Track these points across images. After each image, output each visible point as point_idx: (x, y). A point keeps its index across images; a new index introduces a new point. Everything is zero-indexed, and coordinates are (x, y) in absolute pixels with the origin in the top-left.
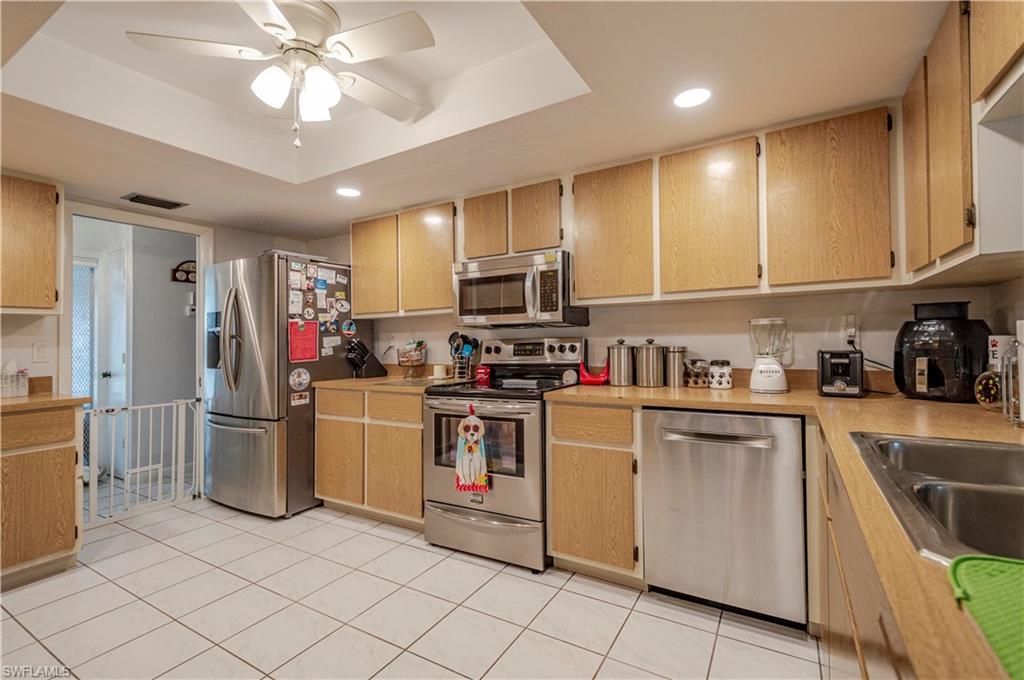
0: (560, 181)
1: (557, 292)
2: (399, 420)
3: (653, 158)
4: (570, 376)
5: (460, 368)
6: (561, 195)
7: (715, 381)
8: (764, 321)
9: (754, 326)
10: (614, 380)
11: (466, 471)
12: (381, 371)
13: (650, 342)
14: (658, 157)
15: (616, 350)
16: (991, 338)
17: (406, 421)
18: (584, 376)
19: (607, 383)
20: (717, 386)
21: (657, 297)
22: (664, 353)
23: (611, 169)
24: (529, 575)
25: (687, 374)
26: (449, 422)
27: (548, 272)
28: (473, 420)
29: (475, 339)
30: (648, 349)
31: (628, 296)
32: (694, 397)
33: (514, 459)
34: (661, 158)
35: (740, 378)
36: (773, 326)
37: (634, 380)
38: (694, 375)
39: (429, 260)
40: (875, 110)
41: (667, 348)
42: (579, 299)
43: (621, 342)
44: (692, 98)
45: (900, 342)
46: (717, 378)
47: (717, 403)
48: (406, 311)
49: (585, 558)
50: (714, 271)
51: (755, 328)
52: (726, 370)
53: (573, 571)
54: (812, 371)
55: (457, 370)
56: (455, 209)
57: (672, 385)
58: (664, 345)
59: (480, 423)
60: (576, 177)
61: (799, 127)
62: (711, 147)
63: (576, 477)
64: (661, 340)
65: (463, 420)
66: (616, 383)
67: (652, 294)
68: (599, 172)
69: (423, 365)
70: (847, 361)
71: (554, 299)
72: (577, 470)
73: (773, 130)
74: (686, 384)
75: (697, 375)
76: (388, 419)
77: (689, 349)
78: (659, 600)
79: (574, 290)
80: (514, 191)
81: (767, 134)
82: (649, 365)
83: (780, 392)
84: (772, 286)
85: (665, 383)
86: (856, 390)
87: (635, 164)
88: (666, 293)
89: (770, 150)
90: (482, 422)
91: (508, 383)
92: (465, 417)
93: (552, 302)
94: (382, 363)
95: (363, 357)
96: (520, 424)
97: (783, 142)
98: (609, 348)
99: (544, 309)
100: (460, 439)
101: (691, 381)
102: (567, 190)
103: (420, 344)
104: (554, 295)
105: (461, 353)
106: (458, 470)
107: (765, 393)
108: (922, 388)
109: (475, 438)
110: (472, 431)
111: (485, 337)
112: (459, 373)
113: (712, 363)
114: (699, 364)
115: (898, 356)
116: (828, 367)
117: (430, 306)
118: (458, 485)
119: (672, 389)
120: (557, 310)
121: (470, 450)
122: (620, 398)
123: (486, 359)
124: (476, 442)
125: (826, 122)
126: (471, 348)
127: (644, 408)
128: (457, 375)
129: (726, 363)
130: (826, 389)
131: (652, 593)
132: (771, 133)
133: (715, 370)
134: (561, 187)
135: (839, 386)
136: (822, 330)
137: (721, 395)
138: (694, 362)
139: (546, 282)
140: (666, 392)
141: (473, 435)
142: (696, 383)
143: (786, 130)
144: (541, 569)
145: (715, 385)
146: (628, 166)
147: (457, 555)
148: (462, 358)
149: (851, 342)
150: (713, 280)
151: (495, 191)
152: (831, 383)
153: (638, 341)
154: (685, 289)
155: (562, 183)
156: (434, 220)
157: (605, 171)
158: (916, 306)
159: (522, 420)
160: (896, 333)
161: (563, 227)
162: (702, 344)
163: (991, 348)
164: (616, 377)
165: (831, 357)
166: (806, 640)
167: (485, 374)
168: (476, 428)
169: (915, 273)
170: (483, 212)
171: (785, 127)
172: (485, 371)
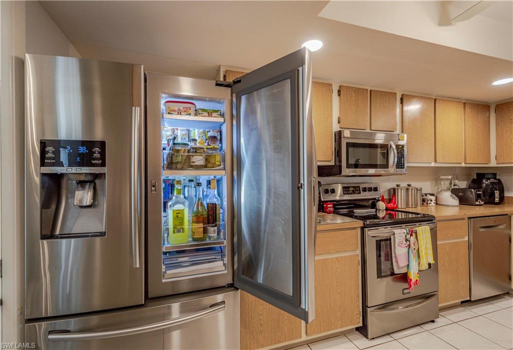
0: (395, 94)
1: (404, 158)
2: (338, 252)
7: (432, 203)
13: (409, 186)
14: (434, 98)
21: (433, 165)
23: (419, 97)
25: (423, 200)
27: (400, 146)
40: (488, 105)
41: (417, 188)
43: (398, 186)
57: (419, 206)
68: (414, 96)
70: (481, 193)
71: (403, 162)
74: (423, 205)
76: (329, 253)
80: (371, 91)
82: (412, 197)
84: (465, 163)
86: (483, 203)
87: (428, 98)
88: (438, 163)
98: (394, 189)
99: (398, 167)
101: (425, 203)
116: (476, 195)
120: (404, 168)
123: (326, 197)
127: (469, 218)
130: (477, 203)
133: (432, 198)
134: (396, 97)
135: (480, 202)
138: (426, 194)
146: (425, 98)
150: (452, 159)
151: (363, 87)
152: (478, 201)
157: (417, 96)
165: (476, 191)
169: (498, 164)
170: (354, 98)
171: (470, 102)
172: (331, 206)
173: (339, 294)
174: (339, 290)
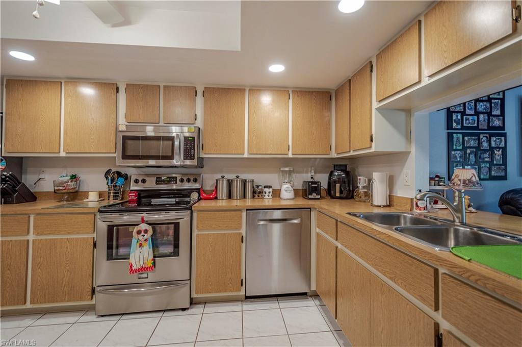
0: (195, 88)
1: (194, 149)
2: (69, 233)
3: (246, 88)
4: (195, 196)
5: (114, 193)
6: (196, 96)
7: (266, 195)
8: (287, 169)
9: (282, 171)
10: (220, 196)
11: (137, 260)
12: (31, 197)
13: (238, 177)
14: (248, 89)
15: (221, 181)
16: (359, 177)
17: (77, 233)
18: (202, 196)
19: (216, 198)
20: (268, 197)
21: (246, 155)
22: (244, 182)
23: (225, 89)
24: (181, 313)
25: (254, 192)
26: (118, 230)
27: (189, 137)
28: (143, 226)
29: (126, 174)
30: (237, 181)
31: (233, 154)
32: (257, 203)
33: (173, 246)
34: (250, 90)
35: (277, 194)
36: (290, 171)
37: (230, 196)
38: (257, 193)
39: (92, 119)
40: (327, 92)
41: (245, 180)
42: (205, 154)
43: (223, 177)
44: (277, 68)
45: (330, 178)
46: (267, 194)
47: (267, 205)
48: (67, 153)
49: (215, 292)
50: (271, 146)
51: (283, 171)
52: (271, 190)
53: (205, 302)
54: (300, 189)
55: (112, 195)
56: (118, 88)
57: (247, 197)
58: (244, 179)
59: (150, 228)
60: (205, 88)
61: (303, 91)
62: (266, 90)
63: (211, 250)
64: (243, 176)
65: (136, 227)
66: (221, 198)
67: (243, 154)
68: (219, 89)
69: (77, 192)
70: (316, 185)
71: (192, 153)
72: (211, 246)
73: (296, 90)
74: (254, 197)
75: (260, 193)
76: (58, 233)
77: (255, 181)
78: (251, 302)
79: (203, 149)
80: (165, 87)
81: (292, 91)
82: (237, 189)
83: (293, 199)
84: (293, 154)
85: (245, 197)
86: (319, 197)
87: (237, 89)
88: (250, 154)
89: (293, 98)
90: (151, 227)
91: (155, 201)
92: (138, 225)
93: (191, 155)
94: (32, 191)
95: (14, 187)
96: (177, 226)
97: (298, 96)
98: (217, 180)
99: (186, 158)
100: (133, 240)
101: (256, 195)
102: (200, 93)
103: (74, 177)
104: (192, 151)
105: (116, 183)
106: (132, 260)
107: (288, 199)
108: (338, 195)
109: (145, 237)
110: (143, 234)
111: (133, 173)
112: (114, 196)
113: (265, 187)
114: (260, 187)
115: (329, 184)
116: (311, 188)
117: (92, 151)
118: (132, 270)
119: (247, 200)
120: (194, 159)
121: (141, 245)
122: (237, 206)
123: (134, 187)
124: (146, 240)
125: (312, 92)
126: (123, 179)
127: (247, 210)
128: (111, 198)
129: (270, 187)
130: (310, 197)
131: (247, 300)
132: (294, 91)
133: (267, 190)
134: (196, 91)
135: (314, 195)
136: (303, 173)
137: (269, 201)
138: (258, 187)
139: (187, 143)
140: (244, 201)
141: (143, 236)
142: (259, 196)
143: (300, 91)
144: (189, 307)
145: (266, 197)
146: (234, 89)
147: (124, 317)
148: (116, 186)
149: (312, 178)
150: (271, 150)
151: (153, 84)
152: (311, 195)
153: (232, 176)
154: (259, 153)
155: (197, 90)
156: (88, 91)
157: (222, 89)
158: (334, 165)
159: (179, 223)
160: (328, 175)
161: (196, 113)
162: (260, 178)
163: (359, 181)
164: (221, 195)
165: (312, 184)
166: (308, 299)
167: (135, 196)
168: (146, 231)
169: (338, 154)
170: (141, 95)
171: (299, 90)
172: (134, 194)
173: (68, 271)
174: (68, 268)
